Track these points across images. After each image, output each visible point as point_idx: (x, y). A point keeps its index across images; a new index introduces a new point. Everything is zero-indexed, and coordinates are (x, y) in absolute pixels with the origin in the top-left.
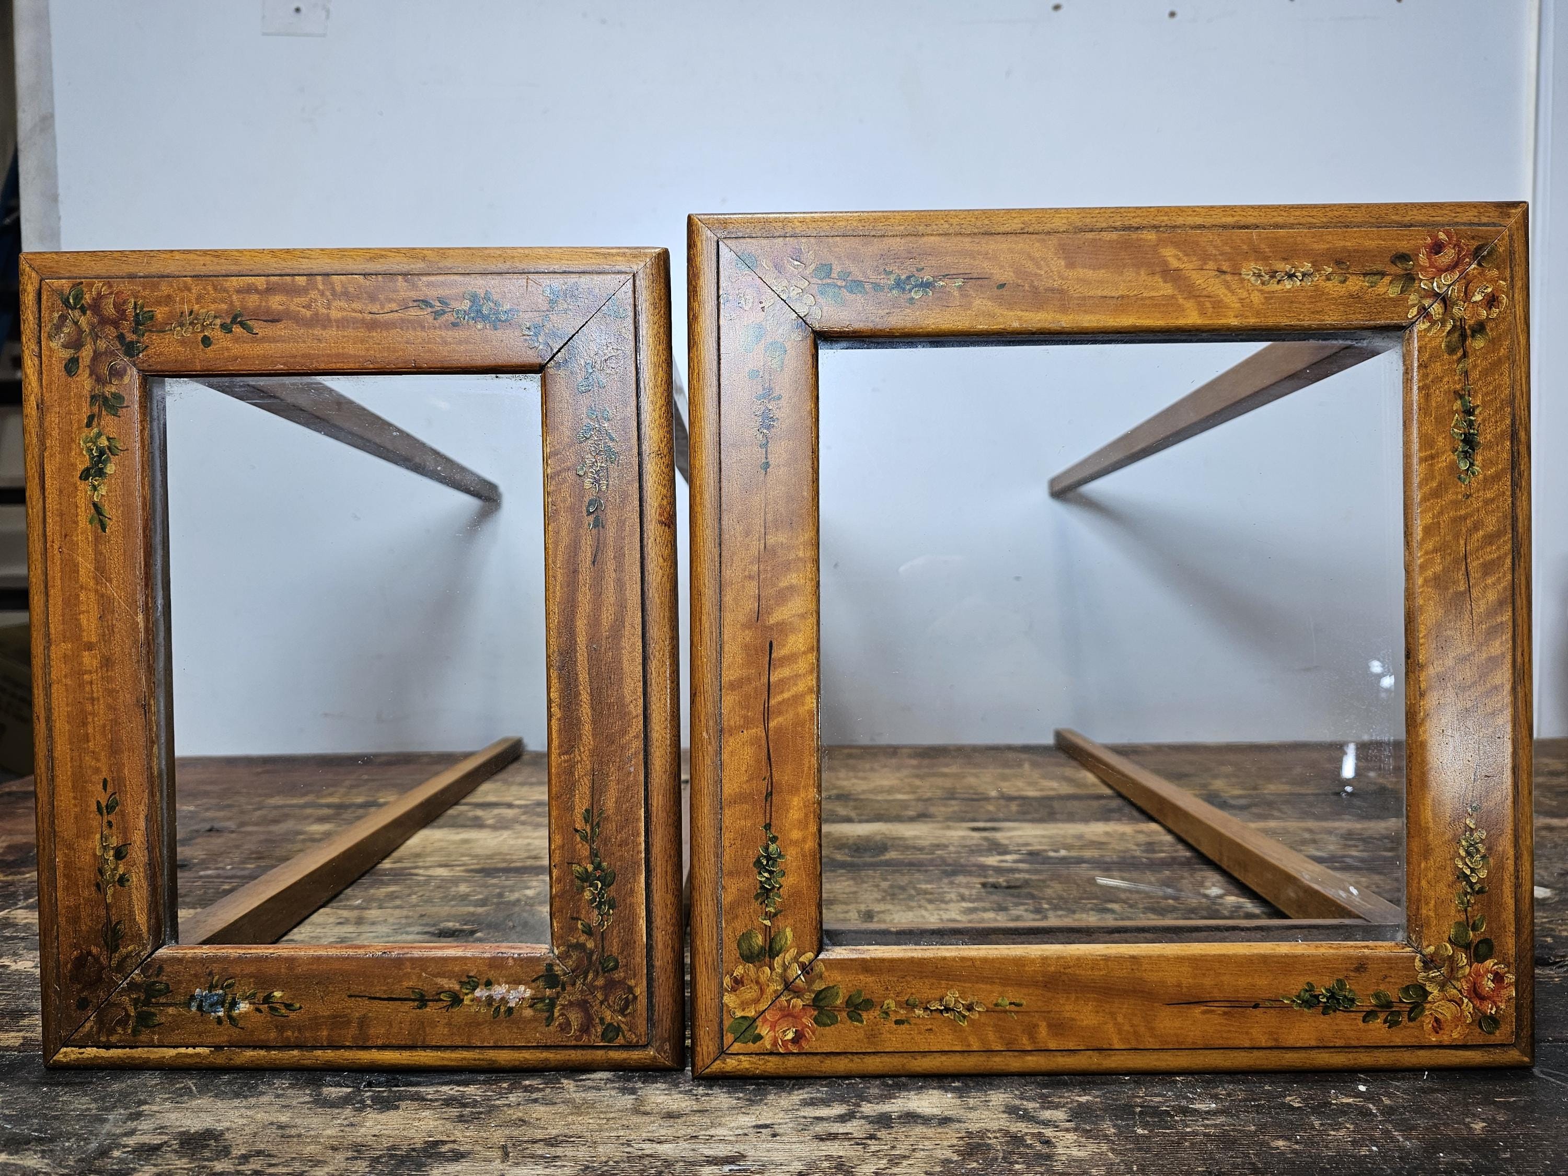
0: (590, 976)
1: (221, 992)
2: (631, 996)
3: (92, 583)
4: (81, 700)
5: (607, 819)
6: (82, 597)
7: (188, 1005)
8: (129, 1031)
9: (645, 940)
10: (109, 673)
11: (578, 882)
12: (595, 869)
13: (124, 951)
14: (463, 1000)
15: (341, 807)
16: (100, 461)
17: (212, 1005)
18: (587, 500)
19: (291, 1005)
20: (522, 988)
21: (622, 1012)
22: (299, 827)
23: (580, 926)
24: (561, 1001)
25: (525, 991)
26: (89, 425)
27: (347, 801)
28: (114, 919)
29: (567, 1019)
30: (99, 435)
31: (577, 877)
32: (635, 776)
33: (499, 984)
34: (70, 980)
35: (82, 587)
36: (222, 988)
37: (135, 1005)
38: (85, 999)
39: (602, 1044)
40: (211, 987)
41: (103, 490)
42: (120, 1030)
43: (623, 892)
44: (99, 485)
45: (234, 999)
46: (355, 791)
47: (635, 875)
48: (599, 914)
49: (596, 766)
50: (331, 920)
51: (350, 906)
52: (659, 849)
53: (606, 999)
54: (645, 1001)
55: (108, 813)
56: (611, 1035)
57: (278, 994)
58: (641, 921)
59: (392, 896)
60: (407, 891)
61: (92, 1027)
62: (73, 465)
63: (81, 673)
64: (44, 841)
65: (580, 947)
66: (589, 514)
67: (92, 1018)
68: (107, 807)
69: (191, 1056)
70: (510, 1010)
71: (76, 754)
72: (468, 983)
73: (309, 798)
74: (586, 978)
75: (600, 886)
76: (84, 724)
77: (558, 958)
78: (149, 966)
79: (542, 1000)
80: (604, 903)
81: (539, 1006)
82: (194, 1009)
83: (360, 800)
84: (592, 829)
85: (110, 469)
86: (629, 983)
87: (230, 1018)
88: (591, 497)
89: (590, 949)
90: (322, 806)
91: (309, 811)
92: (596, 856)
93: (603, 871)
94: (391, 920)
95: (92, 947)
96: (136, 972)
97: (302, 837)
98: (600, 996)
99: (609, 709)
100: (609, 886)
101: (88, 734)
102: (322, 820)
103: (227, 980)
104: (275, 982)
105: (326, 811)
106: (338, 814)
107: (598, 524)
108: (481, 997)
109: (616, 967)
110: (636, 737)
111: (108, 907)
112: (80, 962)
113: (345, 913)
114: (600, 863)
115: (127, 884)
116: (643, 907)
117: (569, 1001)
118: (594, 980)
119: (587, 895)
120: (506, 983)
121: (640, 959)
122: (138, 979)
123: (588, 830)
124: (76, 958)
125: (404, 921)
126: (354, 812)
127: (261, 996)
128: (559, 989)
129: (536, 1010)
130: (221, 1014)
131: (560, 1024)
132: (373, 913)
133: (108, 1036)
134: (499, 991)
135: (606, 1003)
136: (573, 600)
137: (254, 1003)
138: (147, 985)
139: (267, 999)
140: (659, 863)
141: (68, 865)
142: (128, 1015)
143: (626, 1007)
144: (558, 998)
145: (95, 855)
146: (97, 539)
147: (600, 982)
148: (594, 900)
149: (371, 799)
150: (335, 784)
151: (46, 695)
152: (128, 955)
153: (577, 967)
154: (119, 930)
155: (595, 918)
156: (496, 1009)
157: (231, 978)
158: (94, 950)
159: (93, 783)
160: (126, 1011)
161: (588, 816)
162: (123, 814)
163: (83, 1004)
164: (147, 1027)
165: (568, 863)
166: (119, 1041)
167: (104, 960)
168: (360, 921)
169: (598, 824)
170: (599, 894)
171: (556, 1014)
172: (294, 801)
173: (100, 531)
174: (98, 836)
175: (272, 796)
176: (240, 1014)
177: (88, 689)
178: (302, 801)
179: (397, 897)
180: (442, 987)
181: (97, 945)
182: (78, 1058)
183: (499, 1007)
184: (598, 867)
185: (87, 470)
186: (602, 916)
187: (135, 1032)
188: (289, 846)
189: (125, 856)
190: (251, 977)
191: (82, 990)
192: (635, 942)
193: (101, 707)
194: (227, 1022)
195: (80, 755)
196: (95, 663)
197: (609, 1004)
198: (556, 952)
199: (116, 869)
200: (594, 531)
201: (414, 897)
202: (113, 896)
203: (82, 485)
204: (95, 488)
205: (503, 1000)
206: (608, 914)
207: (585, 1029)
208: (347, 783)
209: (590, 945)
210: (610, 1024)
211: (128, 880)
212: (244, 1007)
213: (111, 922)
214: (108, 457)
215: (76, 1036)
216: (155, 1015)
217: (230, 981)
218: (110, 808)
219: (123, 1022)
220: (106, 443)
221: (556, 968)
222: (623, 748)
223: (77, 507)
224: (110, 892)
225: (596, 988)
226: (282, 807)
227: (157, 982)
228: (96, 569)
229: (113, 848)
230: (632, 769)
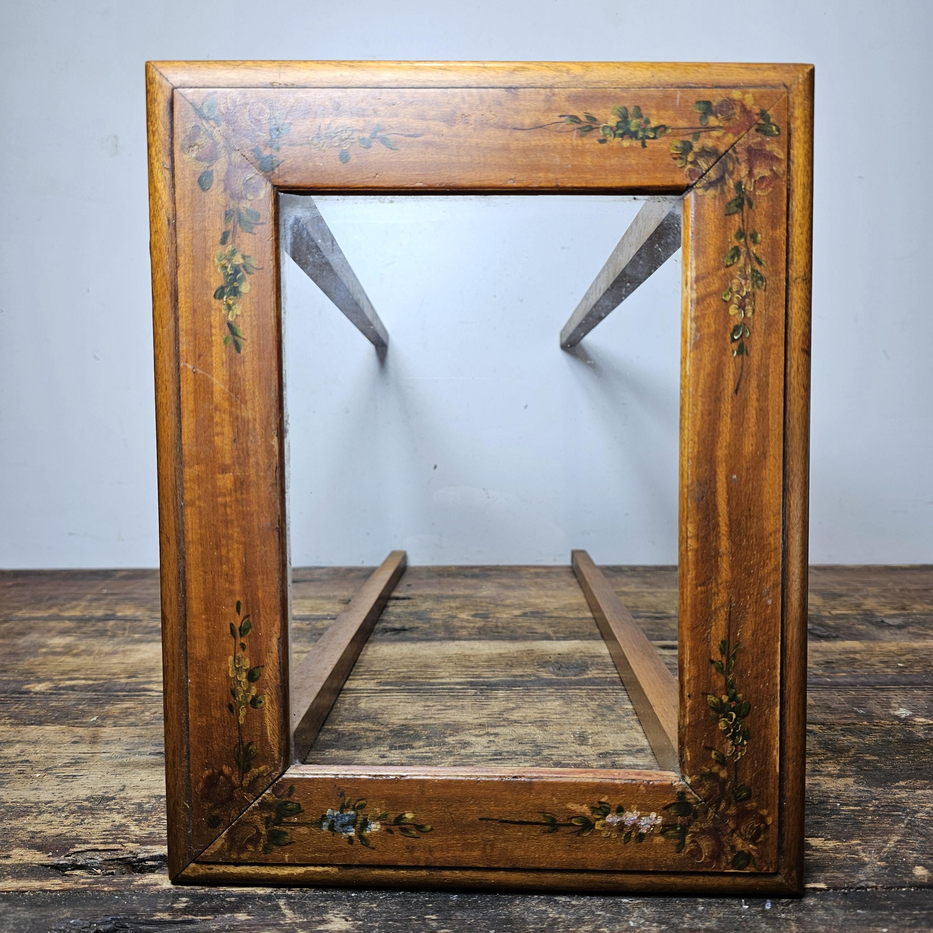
0: (723, 805)
1: (352, 813)
2: (762, 825)
3: (226, 405)
4: (215, 523)
5: (743, 651)
6: (217, 419)
7: (319, 824)
8: (260, 849)
9: (778, 771)
10: (244, 496)
11: (712, 713)
12: (730, 700)
13: (255, 771)
14: (594, 825)
15: (82, 620)
16: (235, 280)
17: (343, 826)
18: (732, 327)
19: (423, 827)
20: (653, 815)
21: (753, 840)
22: (42, 640)
23: (713, 756)
24: (692, 829)
25: (656, 818)
26: (223, 242)
27: (87, 614)
28: (246, 740)
29: (698, 846)
30: (233, 253)
31: (712, 708)
32: (772, 609)
33: (631, 811)
34: (202, 798)
35: (216, 409)
36: (354, 809)
37: (267, 823)
38: (217, 817)
39: (732, 871)
40: (343, 808)
41: (238, 310)
42: (251, 848)
43: (758, 725)
44: (234, 304)
45: (365, 820)
46: (95, 604)
47: (771, 707)
48: (733, 745)
49: (733, 599)
50: (67, 739)
51: (85, 723)
52: (792, 682)
53: (737, 828)
54: (776, 830)
55: (241, 636)
56: (742, 862)
57: (409, 816)
58: (775, 752)
59: (126, 713)
60: (140, 708)
61: (223, 845)
62: (207, 284)
63: (214, 496)
64: (173, 662)
65: (713, 776)
66: (733, 340)
67: (223, 835)
68: (240, 629)
69: (320, 873)
70: (641, 837)
71: (209, 577)
72: (600, 809)
73: (54, 611)
74: (718, 807)
75: (734, 716)
76: (218, 546)
77: (691, 786)
78: (281, 785)
79: (674, 826)
80: (739, 734)
81: (671, 832)
82: (325, 829)
83: (100, 613)
84: (728, 660)
85: (245, 288)
86: (761, 812)
87: (361, 838)
88: (736, 323)
89: (723, 779)
90: (63, 619)
91: (52, 624)
92: (732, 687)
93: (738, 702)
94: (124, 739)
95: (224, 766)
96: (268, 791)
97: (44, 650)
98: (731, 824)
99: (748, 541)
100: (744, 717)
101: (221, 556)
102: (64, 632)
103: (359, 800)
104: (406, 804)
105: (68, 624)
106: (79, 627)
107: (741, 350)
108: (613, 823)
109: (748, 798)
110: (776, 569)
111: (240, 727)
112: (211, 781)
113: (80, 731)
114: (735, 695)
115: (259, 706)
116: (778, 739)
117: (701, 828)
118: (726, 808)
119: (722, 726)
120: (638, 809)
121: (773, 790)
122: (270, 799)
123: (724, 662)
124: (208, 777)
125: (137, 740)
126: (93, 626)
127: (392, 816)
128: (690, 817)
129: (667, 837)
130: (352, 834)
131: (691, 851)
132: (108, 731)
133: (239, 853)
134: (630, 817)
135: (738, 832)
136: (714, 430)
137: (386, 824)
138: (279, 805)
139: (399, 820)
140: (792, 695)
141: (200, 686)
142: (259, 834)
143: (757, 836)
144: (689, 826)
145: (228, 676)
146: (231, 359)
147: (732, 811)
148: (727, 731)
149: (110, 613)
150: (77, 598)
151: (177, 517)
152: (260, 775)
153: (710, 796)
154: (251, 751)
155: (729, 748)
156: (627, 835)
157: (362, 799)
158: (226, 770)
159: (227, 606)
160: (258, 829)
161: (724, 647)
162: (256, 636)
163: (214, 822)
164: (279, 845)
165: (703, 694)
166: (250, 859)
167: (235, 779)
168: (94, 741)
169: (734, 656)
170: (733, 724)
171: (688, 841)
172: (39, 614)
173: (234, 351)
174: (231, 658)
175: (20, 609)
176: (371, 834)
177: (221, 510)
178: (46, 614)
179: (131, 714)
180: (573, 812)
181: (229, 765)
182: (206, 874)
183: (630, 832)
184: (733, 698)
185: (222, 288)
186: (736, 746)
187: (266, 850)
188: (32, 659)
189: (257, 679)
190: (382, 799)
191: (214, 808)
192: (768, 773)
193: (235, 531)
194: (357, 841)
195: (213, 578)
196: (229, 485)
197: (740, 833)
198: (689, 780)
199: (248, 690)
200: (739, 360)
201: (147, 714)
202: (246, 717)
203: (216, 303)
204: (229, 307)
205: (635, 826)
206: (742, 744)
207: (716, 856)
208: (89, 597)
209: (723, 774)
210: (741, 852)
211: (261, 702)
212: (375, 827)
213: (243, 742)
214: (243, 276)
215: (208, 852)
216: (285, 833)
217: (361, 802)
218: (243, 631)
219: (254, 841)
220: (241, 261)
221: (688, 796)
222: (762, 580)
223: (211, 327)
224: (242, 713)
225: (729, 816)
226: (29, 619)
227: (289, 802)
228: (231, 390)
229: (246, 670)
230: (770, 602)
